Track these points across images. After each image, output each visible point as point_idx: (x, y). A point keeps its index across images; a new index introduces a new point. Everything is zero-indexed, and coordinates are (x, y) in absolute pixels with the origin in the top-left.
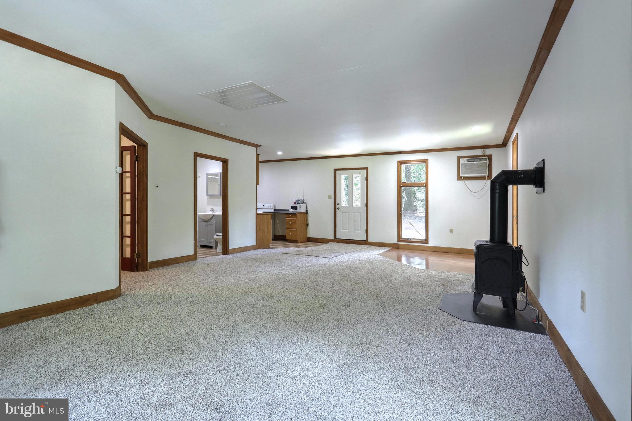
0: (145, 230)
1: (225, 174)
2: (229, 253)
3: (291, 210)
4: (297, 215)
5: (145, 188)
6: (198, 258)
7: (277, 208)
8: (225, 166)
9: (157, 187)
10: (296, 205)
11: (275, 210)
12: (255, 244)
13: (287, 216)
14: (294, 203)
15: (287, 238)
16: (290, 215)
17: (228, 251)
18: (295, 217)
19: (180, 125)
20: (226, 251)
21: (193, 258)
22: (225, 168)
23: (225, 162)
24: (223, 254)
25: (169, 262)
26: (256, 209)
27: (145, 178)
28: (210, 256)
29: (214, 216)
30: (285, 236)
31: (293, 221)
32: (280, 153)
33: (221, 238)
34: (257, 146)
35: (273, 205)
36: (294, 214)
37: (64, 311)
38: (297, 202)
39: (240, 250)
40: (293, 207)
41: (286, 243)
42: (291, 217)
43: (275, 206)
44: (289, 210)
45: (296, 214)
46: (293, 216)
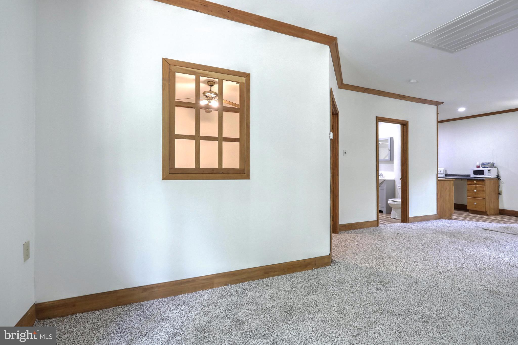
0: (337, 195)
1: (405, 137)
2: (409, 222)
3: (473, 176)
4: (486, 181)
5: (337, 154)
6: (380, 224)
7: (449, 173)
8: (405, 129)
9: (346, 153)
10: (481, 169)
11: (446, 175)
12: (436, 214)
13: (469, 182)
14: (477, 168)
15: (468, 208)
16: (475, 182)
17: (408, 219)
18: (483, 183)
19: (364, 91)
20: (405, 218)
21: (376, 223)
22: (405, 130)
23: (404, 125)
24: (402, 222)
25: (355, 226)
26: (437, 174)
27: (337, 145)
28: (389, 223)
29: (385, 181)
30: (466, 206)
31: (479, 189)
32: (462, 110)
33: (399, 204)
34: (437, 104)
35: (444, 169)
36: (480, 180)
37: (293, 272)
38: (484, 165)
39: (420, 219)
40: (475, 172)
41: (467, 213)
42: (476, 184)
43: (446, 171)
44: (469, 176)
45: (484, 180)
46: (480, 183)
